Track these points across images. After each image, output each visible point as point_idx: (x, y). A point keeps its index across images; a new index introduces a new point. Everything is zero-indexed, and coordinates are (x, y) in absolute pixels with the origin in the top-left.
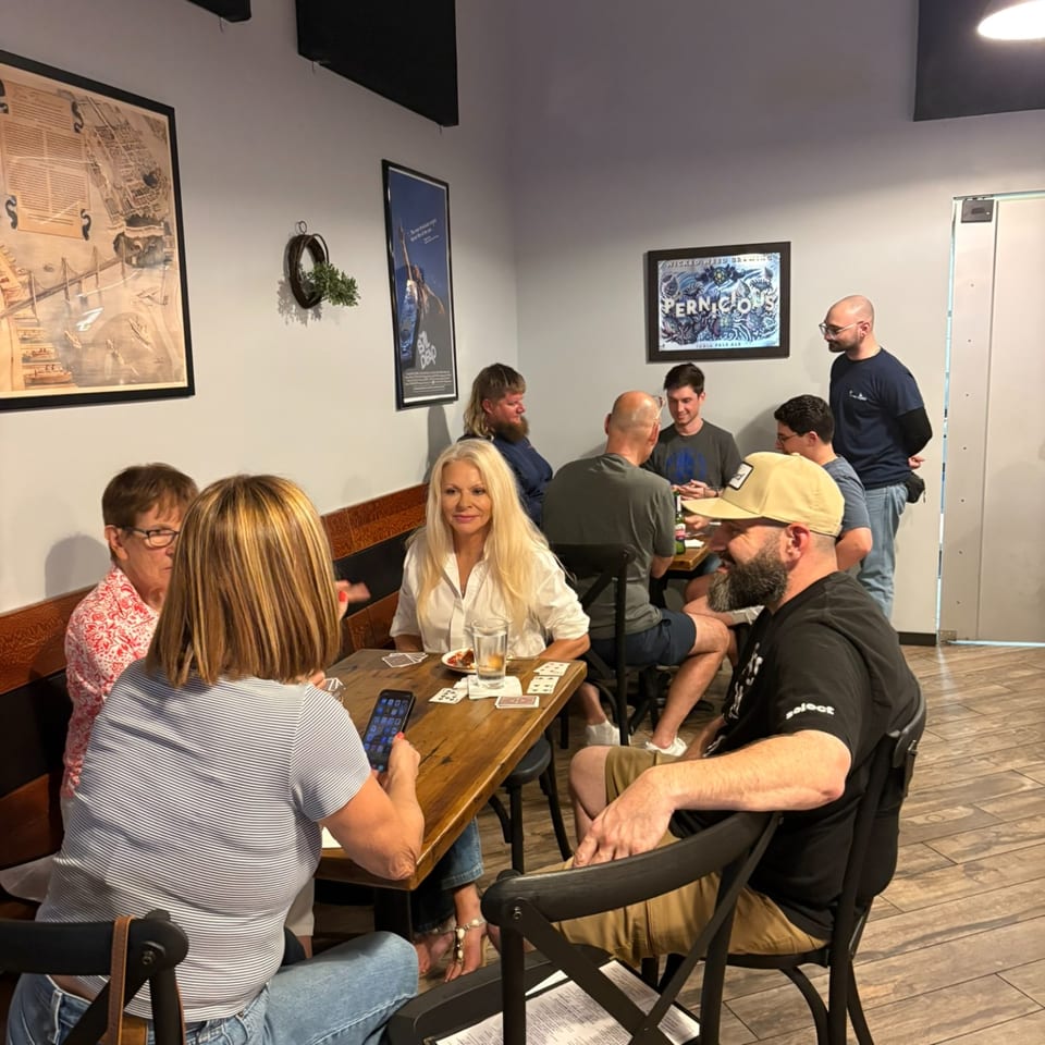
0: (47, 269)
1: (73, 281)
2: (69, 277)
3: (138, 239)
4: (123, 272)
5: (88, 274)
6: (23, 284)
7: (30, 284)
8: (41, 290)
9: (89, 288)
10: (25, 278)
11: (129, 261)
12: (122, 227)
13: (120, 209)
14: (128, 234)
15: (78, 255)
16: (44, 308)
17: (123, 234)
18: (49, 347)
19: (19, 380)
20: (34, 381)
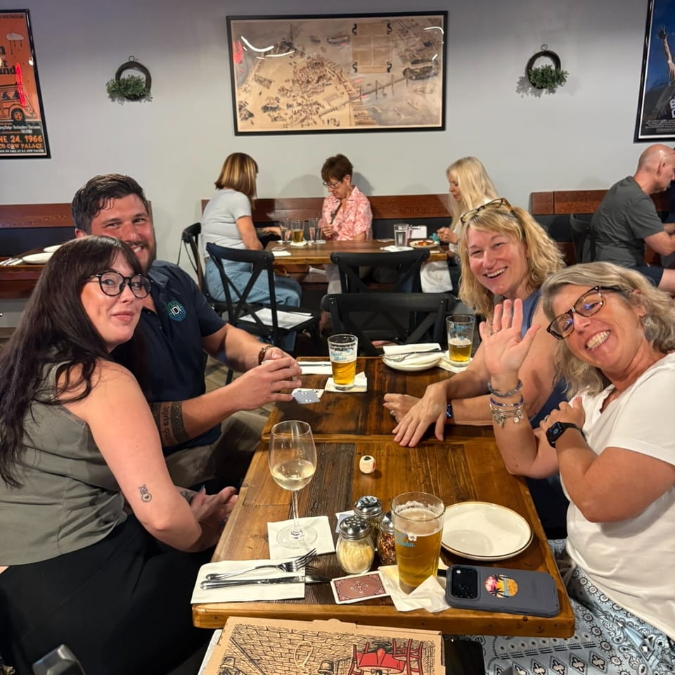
0: (369, 85)
1: (380, 88)
2: (378, 86)
3: (417, 69)
4: (407, 82)
5: (388, 85)
6: (357, 91)
7: (360, 91)
8: (365, 92)
9: (388, 90)
10: (359, 89)
11: (411, 78)
12: (409, 65)
13: (408, 58)
14: (411, 68)
15: (384, 78)
16: (365, 99)
17: (409, 68)
18: (366, 112)
19: (354, 123)
20: (359, 124)
